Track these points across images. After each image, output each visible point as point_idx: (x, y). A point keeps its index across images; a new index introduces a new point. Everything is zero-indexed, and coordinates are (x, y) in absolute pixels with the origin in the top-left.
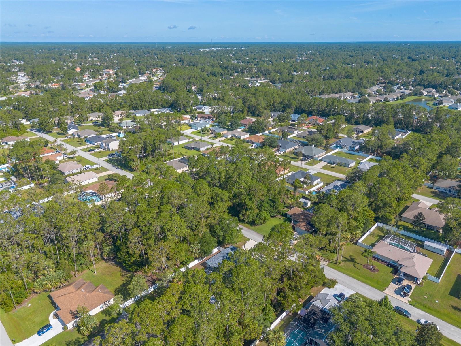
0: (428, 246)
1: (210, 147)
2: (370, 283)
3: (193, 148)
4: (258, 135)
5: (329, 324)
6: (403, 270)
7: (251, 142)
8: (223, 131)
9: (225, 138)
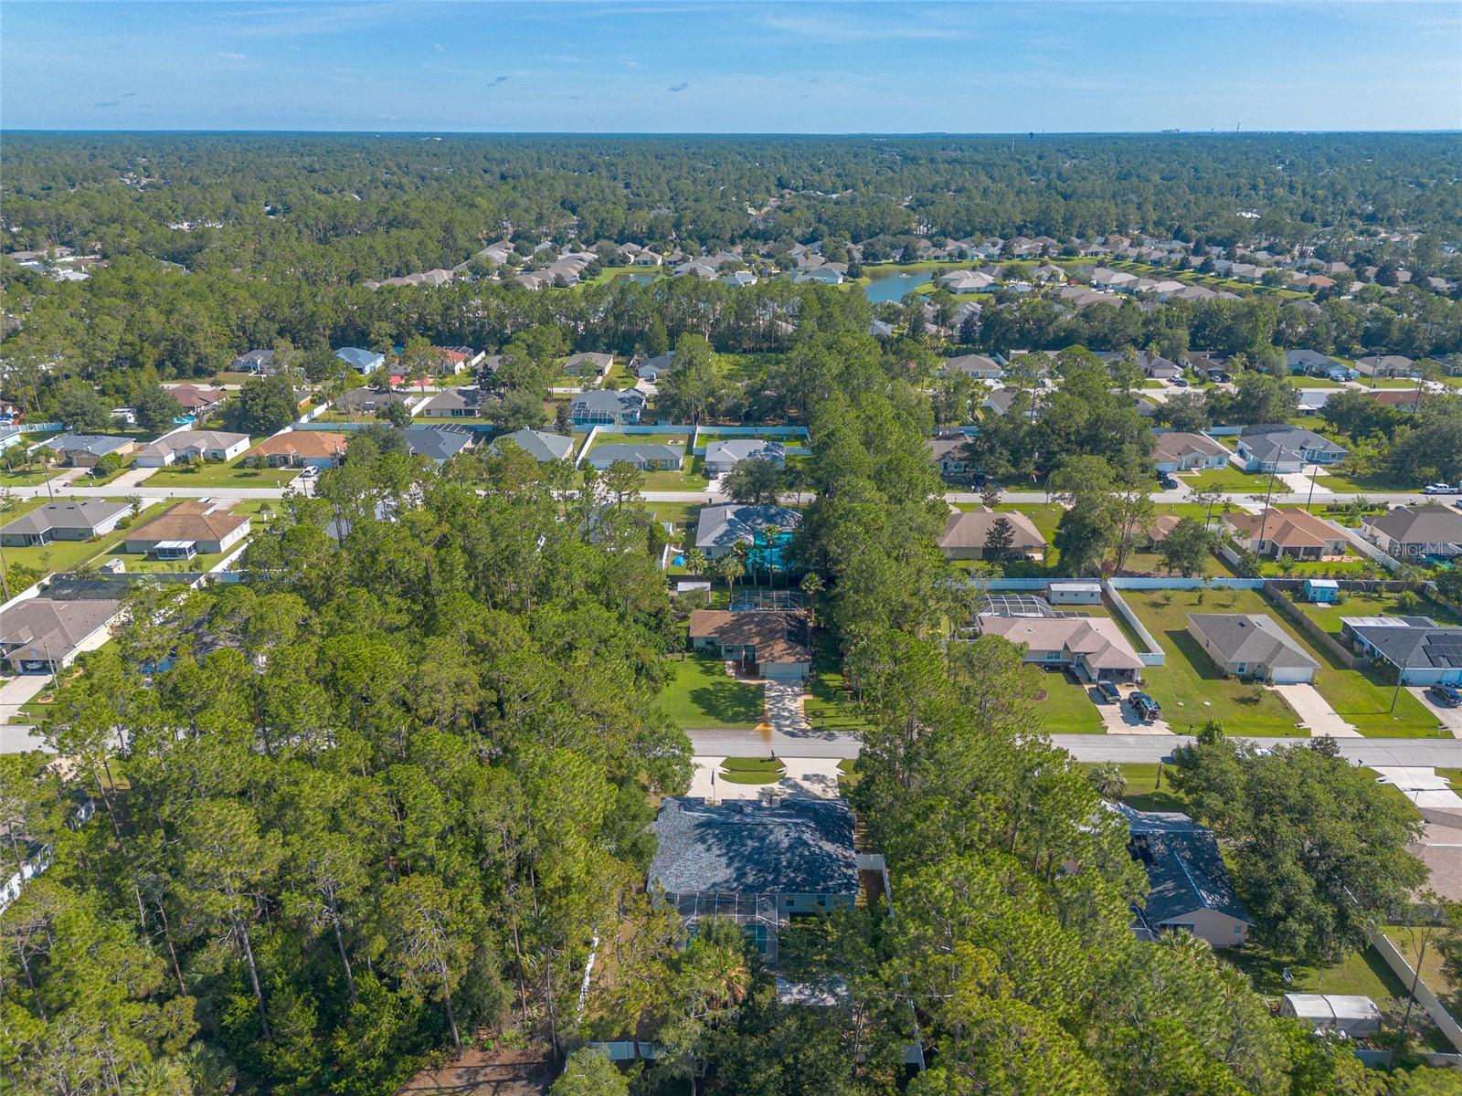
0: (1062, 594)
1: (126, 512)
2: (1064, 727)
3: (52, 535)
4: (281, 432)
5: (1162, 861)
6: (1097, 664)
7: (285, 461)
8: (120, 445)
9: (156, 469)
